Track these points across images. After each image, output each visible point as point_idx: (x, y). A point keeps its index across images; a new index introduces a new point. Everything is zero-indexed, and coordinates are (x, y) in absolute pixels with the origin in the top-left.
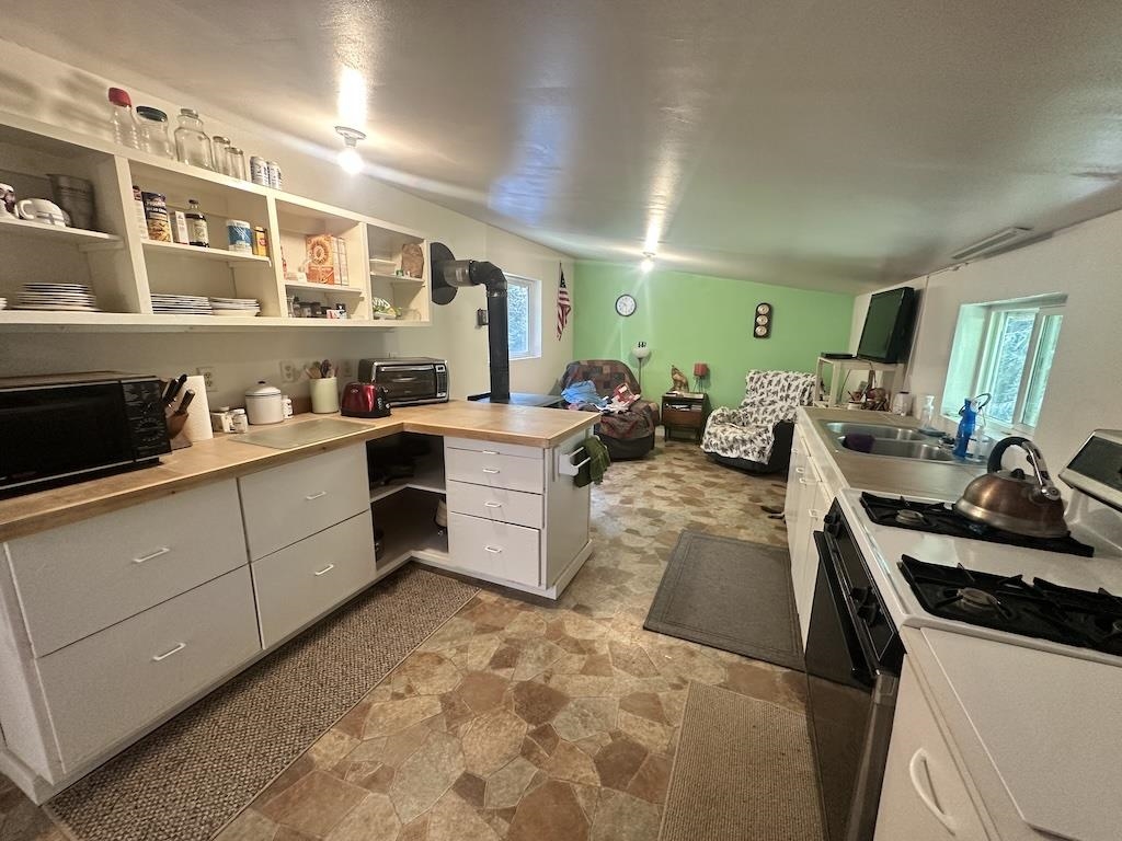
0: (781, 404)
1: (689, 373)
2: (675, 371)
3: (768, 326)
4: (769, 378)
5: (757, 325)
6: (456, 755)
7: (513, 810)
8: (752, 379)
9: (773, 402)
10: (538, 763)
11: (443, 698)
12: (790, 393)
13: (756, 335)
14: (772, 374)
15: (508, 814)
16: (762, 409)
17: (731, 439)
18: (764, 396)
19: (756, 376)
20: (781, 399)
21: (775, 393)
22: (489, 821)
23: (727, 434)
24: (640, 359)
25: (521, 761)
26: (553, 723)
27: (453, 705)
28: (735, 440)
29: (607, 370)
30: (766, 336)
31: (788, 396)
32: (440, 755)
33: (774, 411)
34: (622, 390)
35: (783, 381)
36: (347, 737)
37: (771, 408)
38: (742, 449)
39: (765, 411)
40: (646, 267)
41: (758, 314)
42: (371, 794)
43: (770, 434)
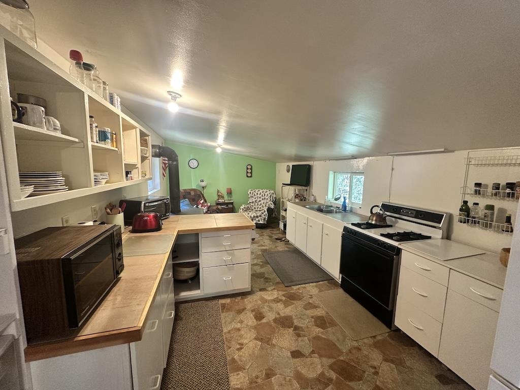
0: (262, 202)
1: (224, 192)
2: (218, 191)
3: (251, 173)
4: (257, 192)
5: (247, 173)
6: (282, 350)
7: (313, 350)
8: (250, 193)
9: (260, 201)
10: (304, 336)
11: (256, 339)
12: (265, 197)
13: (247, 176)
14: (257, 190)
15: (313, 352)
16: (256, 204)
17: (252, 216)
18: (256, 199)
19: (252, 192)
20: (263, 199)
21: (260, 197)
22: (311, 357)
23: (250, 215)
24: (203, 187)
25: (300, 339)
26: (296, 324)
27: (262, 339)
28: (254, 216)
29: (192, 193)
30: (251, 177)
31: (265, 198)
32: (277, 353)
33: (261, 204)
34: (201, 202)
35: (262, 193)
36: (240, 372)
37: (259, 203)
38: (257, 219)
39: (258, 204)
40: (219, 150)
41: (247, 169)
42: (273, 379)
43: (266, 213)
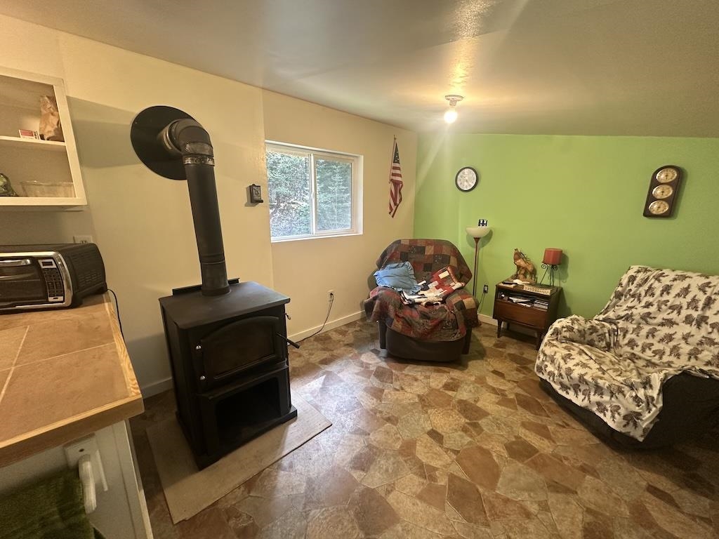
0: (687, 329)
2: (518, 255)
3: (673, 202)
4: (666, 281)
5: (651, 198)
8: (632, 279)
9: (670, 323)
12: (708, 313)
13: (648, 214)
14: (672, 275)
16: (646, 329)
17: (575, 375)
18: (652, 309)
19: (641, 276)
20: (688, 320)
21: (678, 308)
23: (571, 364)
24: (477, 239)
29: (430, 251)
30: (669, 215)
31: (703, 319)
33: (670, 338)
34: (442, 276)
35: (694, 291)
37: (665, 330)
39: (652, 333)
41: (655, 183)
43: (654, 393)
